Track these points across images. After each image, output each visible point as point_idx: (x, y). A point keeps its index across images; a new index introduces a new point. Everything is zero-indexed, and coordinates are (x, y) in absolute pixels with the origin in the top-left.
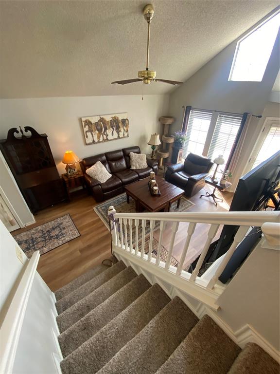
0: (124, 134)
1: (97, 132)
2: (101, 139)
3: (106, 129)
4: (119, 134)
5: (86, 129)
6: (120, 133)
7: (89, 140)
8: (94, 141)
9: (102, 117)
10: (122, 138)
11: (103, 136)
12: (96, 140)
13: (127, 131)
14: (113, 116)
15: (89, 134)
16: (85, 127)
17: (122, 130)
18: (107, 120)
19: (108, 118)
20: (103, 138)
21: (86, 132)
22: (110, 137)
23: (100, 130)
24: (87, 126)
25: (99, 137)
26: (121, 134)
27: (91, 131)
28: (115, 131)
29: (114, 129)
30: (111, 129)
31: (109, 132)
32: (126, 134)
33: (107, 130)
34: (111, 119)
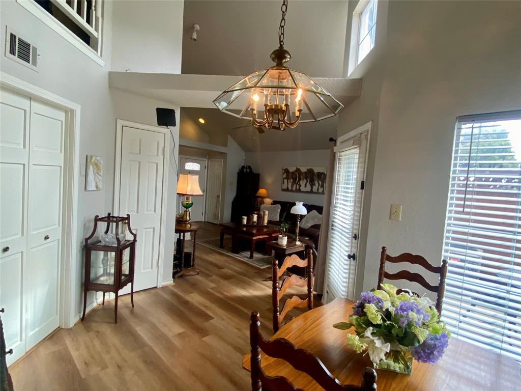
0: (318, 189)
1: (292, 180)
2: (294, 188)
3: (300, 179)
4: (312, 188)
5: (285, 176)
6: (314, 187)
7: (285, 187)
8: (288, 188)
9: (298, 167)
12: (290, 188)
13: (322, 186)
14: (309, 168)
15: (286, 181)
18: (302, 171)
19: (304, 170)
20: (296, 187)
21: (284, 178)
22: (303, 188)
23: (295, 180)
24: (285, 174)
25: (292, 186)
26: (315, 189)
27: (287, 178)
29: (307, 181)
30: (305, 180)
31: (303, 183)
33: (301, 181)
34: (306, 170)
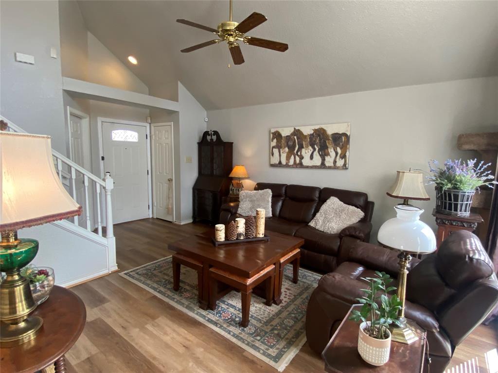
0: (335, 162)
1: (287, 149)
2: (291, 162)
3: (301, 147)
4: (323, 160)
5: (274, 143)
6: (327, 158)
7: (275, 160)
8: (280, 163)
9: (297, 128)
10: (330, 168)
11: (295, 158)
13: (343, 156)
16: (272, 141)
17: (333, 154)
18: (305, 134)
19: (307, 131)
20: (295, 160)
21: (273, 147)
22: (306, 161)
23: (291, 148)
24: (275, 140)
25: (288, 158)
26: (329, 161)
27: (278, 147)
29: (315, 150)
31: (306, 152)
32: (340, 163)
33: (303, 150)
34: (312, 132)
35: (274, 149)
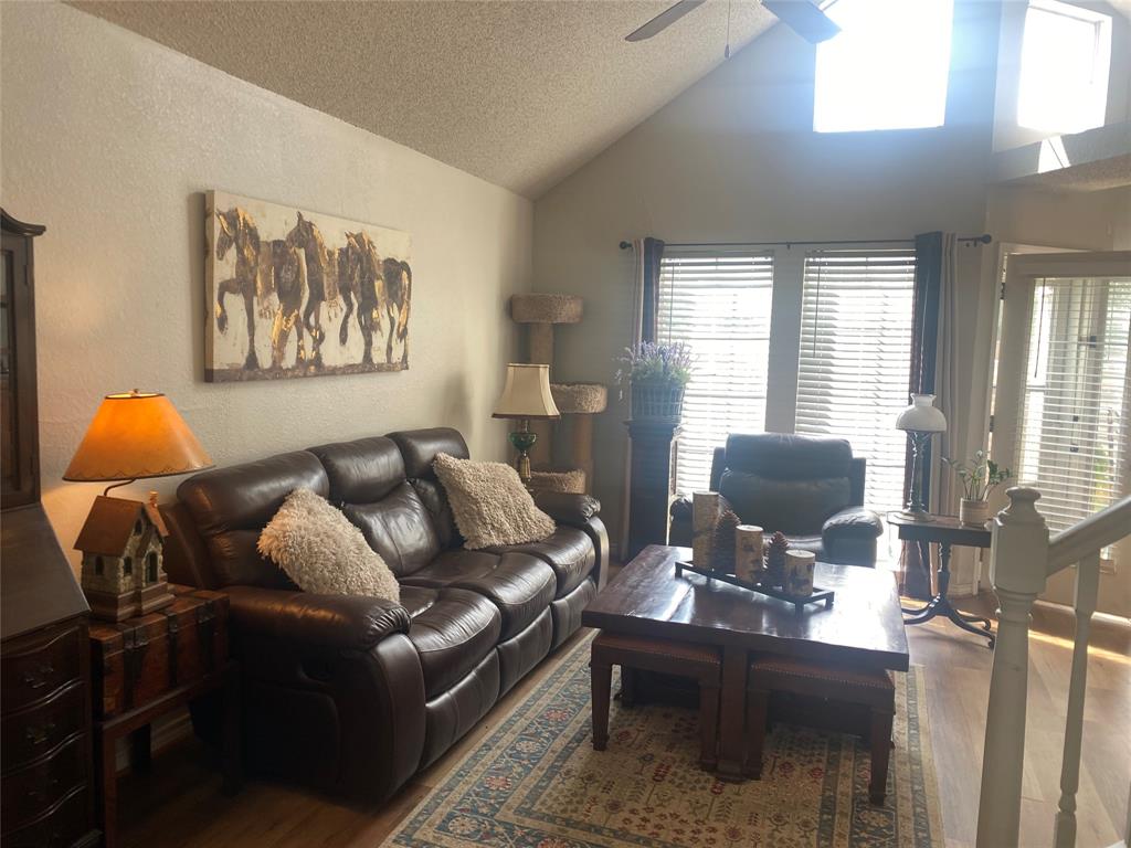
0: (389, 350)
1: (275, 301)
2: (290, 356)
3: (317, 297)
4: (368, 344)
5: (227, 266)
6: (376, 339)
7: (231, 350)
8: (252, 360)
9: (306, 216)
10: (380, 369)
11: (300, 337)
12: (265, 360)
13: (403, 335)
14: (355, 228)
15: (235, 306)
19: (333, 237)
21: (226, 287)
22: (332, 351)
23: (289, 296)
24: (232, 253)
25: (280, 340)
26: (379, 347)
27: (246, 286)
28: (353, 320)
29: (350, 308)
30: (340, 299)
31: (331, 315)
33: (323, 306)
34: (344, 244)
35: (228, 297)
